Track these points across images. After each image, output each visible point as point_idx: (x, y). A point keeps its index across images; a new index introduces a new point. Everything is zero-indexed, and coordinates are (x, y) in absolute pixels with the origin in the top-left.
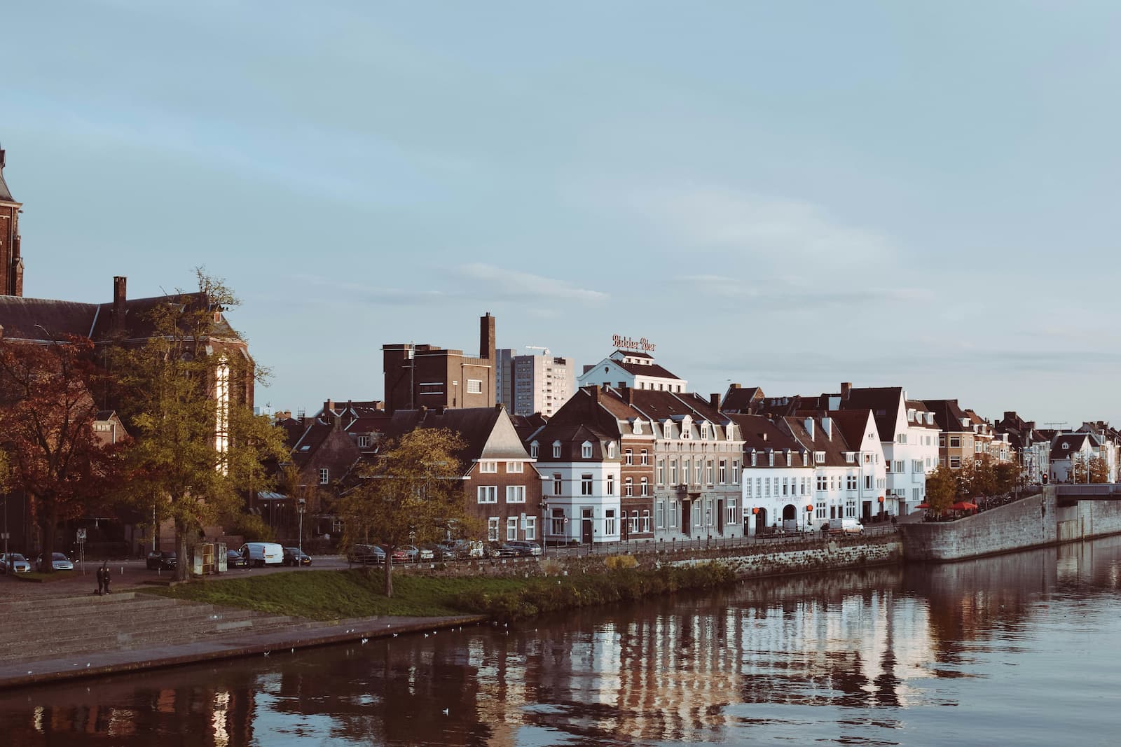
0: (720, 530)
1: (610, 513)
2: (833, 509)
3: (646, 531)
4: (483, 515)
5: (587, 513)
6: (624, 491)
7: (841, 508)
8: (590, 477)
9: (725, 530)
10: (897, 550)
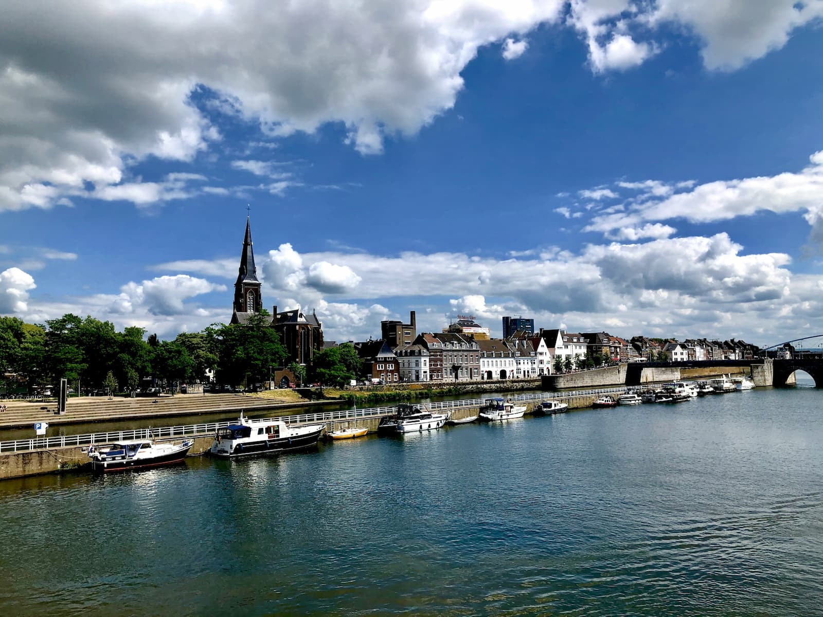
0: (471, 378)
1: (425, 372)
2: (524, 372)
3: (440, 378)
4: (379, 373)
5: (417, 372)
6: (430, 365)
7: (528, 372)
8: (418, 361)
9: (473, 378)
10: (540, 385)
